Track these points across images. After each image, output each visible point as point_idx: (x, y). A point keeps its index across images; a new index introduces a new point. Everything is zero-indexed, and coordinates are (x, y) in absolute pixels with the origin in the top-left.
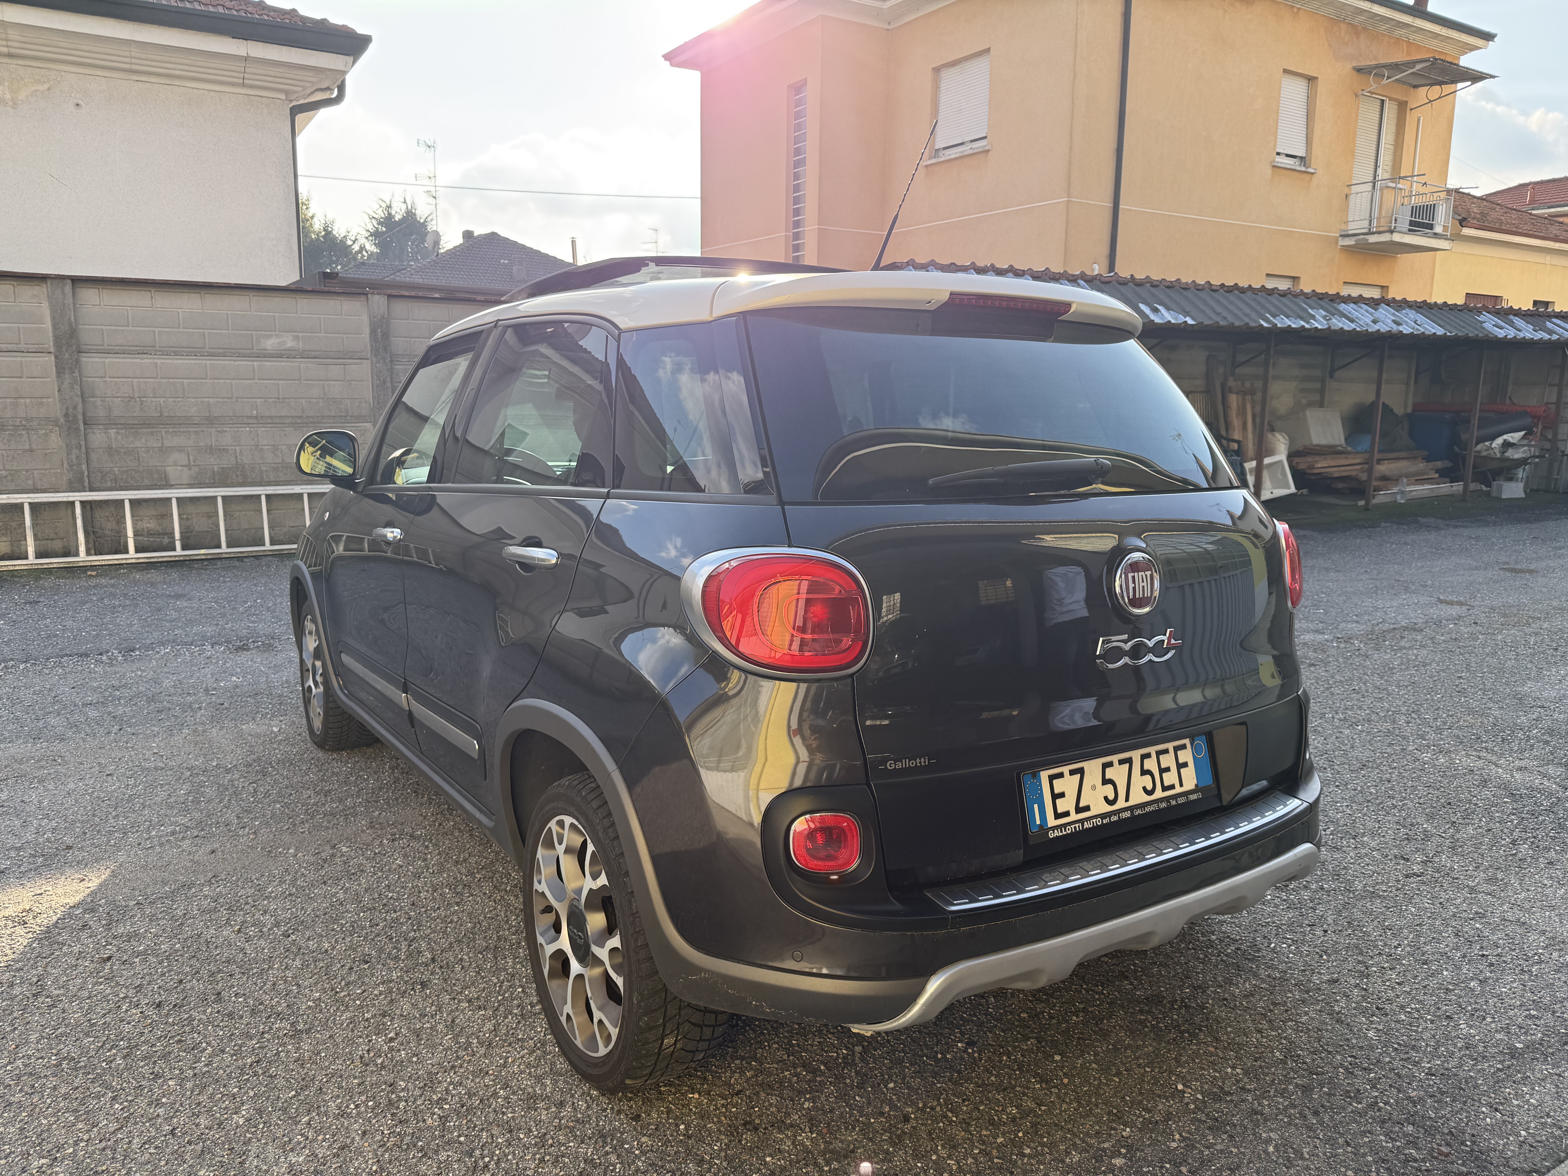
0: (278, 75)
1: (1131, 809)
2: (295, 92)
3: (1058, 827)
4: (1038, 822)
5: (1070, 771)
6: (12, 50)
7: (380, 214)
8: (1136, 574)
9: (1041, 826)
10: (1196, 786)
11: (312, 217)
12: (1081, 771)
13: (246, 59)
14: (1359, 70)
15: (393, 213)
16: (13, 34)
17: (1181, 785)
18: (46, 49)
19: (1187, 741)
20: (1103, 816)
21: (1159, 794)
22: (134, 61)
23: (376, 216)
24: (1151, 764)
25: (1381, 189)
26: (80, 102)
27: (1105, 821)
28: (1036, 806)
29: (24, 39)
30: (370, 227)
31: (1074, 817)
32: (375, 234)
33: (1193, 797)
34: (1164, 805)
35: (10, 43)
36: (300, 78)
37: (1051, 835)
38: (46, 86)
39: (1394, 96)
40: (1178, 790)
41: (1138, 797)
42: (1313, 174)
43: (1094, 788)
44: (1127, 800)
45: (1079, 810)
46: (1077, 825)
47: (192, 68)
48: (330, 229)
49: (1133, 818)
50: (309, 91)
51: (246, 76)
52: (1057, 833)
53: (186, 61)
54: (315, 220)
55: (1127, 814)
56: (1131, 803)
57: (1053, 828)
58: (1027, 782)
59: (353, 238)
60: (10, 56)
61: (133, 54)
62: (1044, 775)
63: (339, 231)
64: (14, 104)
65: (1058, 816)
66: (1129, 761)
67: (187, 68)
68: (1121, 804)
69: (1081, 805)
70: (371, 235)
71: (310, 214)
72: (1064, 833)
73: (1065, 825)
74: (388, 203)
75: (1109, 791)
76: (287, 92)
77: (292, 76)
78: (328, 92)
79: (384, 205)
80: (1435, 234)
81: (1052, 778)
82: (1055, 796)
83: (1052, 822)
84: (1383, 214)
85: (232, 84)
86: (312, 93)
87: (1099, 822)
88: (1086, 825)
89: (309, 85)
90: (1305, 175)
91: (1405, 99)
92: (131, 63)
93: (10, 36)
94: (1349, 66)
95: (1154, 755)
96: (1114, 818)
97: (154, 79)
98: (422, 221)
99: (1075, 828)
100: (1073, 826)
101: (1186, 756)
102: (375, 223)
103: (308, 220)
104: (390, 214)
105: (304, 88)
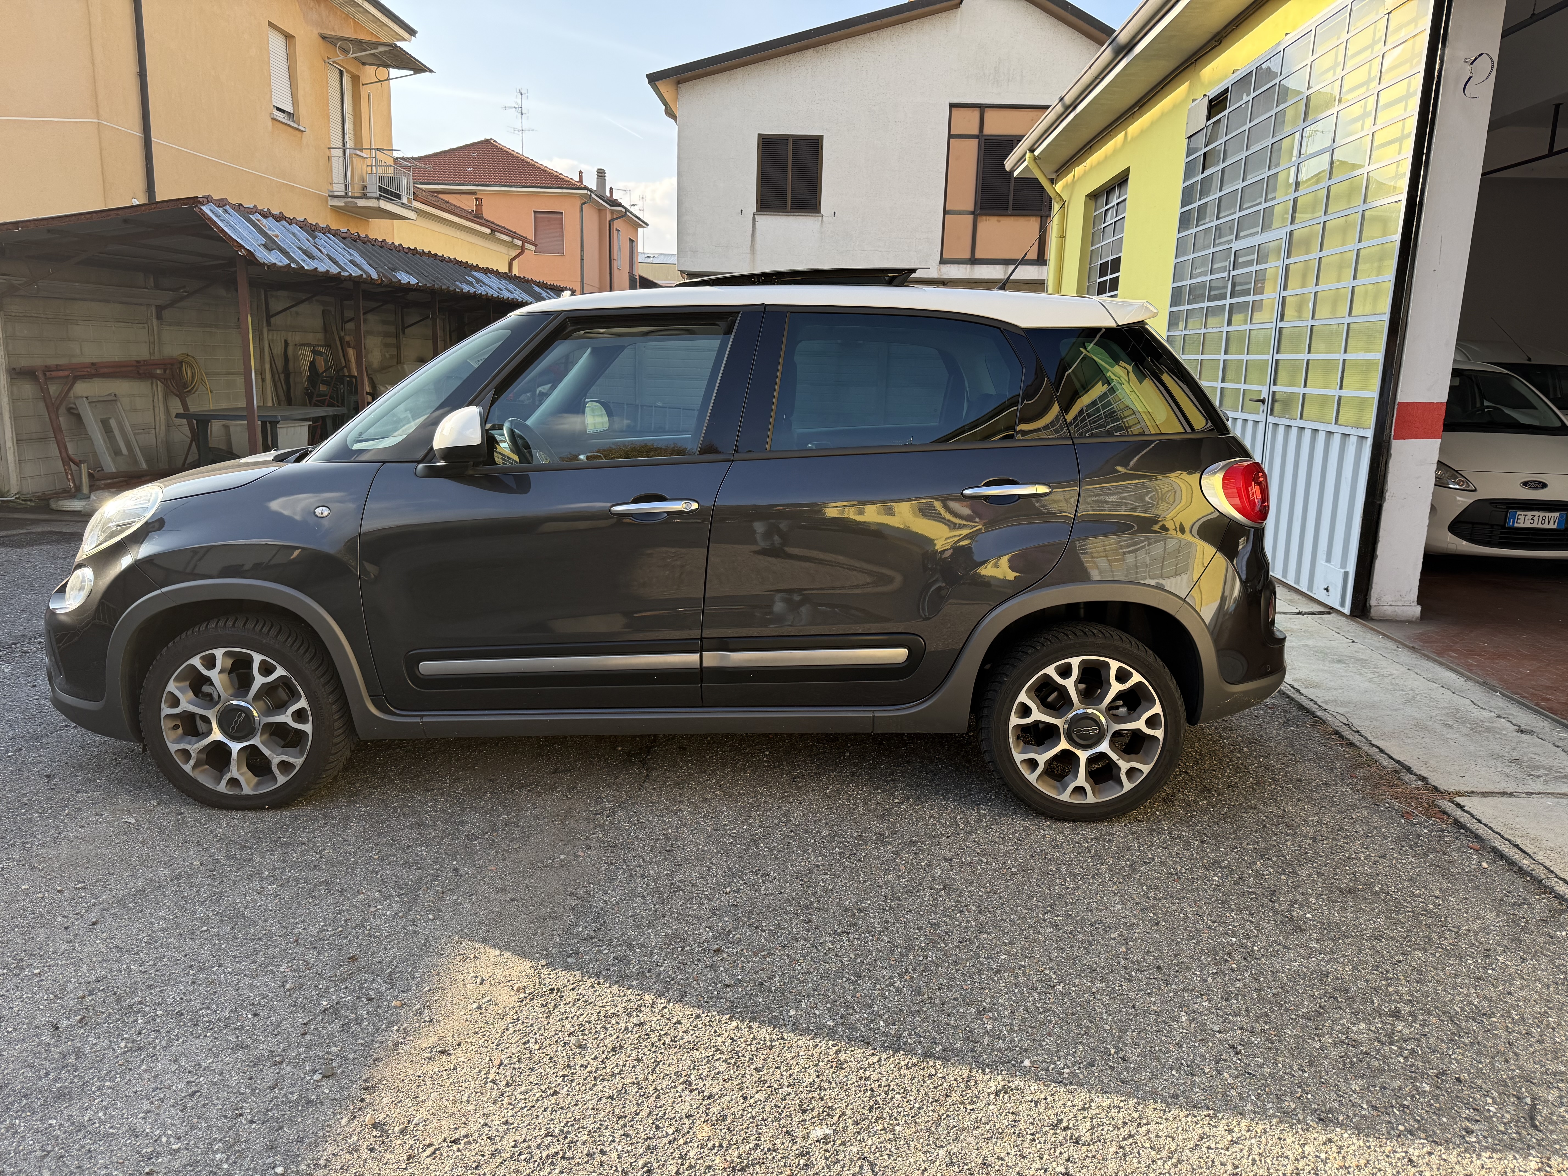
14: (324, 37)
25: (351, 158)
39: (350, 69)
42: (303, 131)
80: (403, 204)
84: (356, 181)
90: (297, 132)
91: (357, 73)
94: (316, 32)
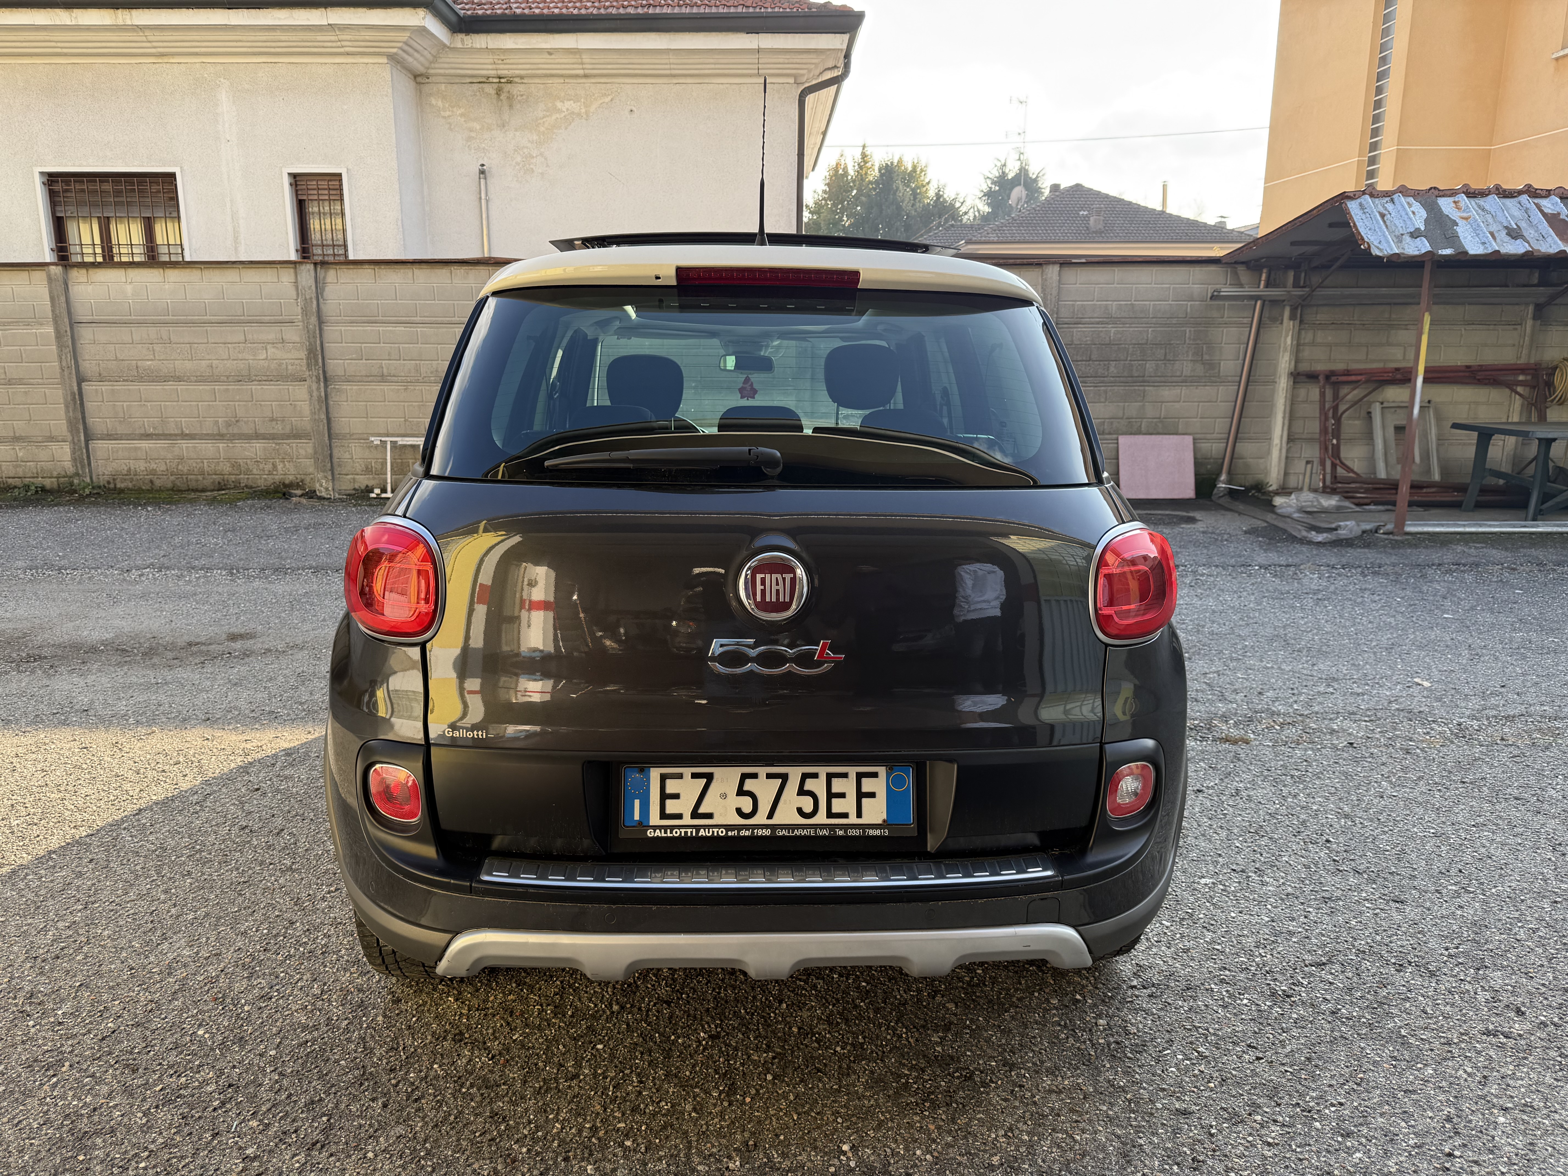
0: (786, 61)
1: (773, 827)
2: (803, 75)
3: (660, 827)
4: (637, 817)
5: (692, 774)
6: (587, 72)
7: (996, 173)
8: (768, 576)
9: (640, 823)
10: (884, 821)
11: (928, 183)
12: (709, 777)
13: (759, 50)
15: (1007, 171)
16: (586, 58)
17: (859, 815)
18: (609, 66)
19: (882, 771)
20: (729, 827)
21: (821, 818)
22: (672, 66)
23: (991, 176)
24: (818, 786)
26: (634, 109)
27: (730, 834)
28: (637, 803)
29: (594, 61)
30: (985, 188)
31: (687, 820)
32: (989, 194)
33: (872, 832)
34: (825, 832)
35: (584, 66)
36: (804, 61)
37: (650, 833)
38: (610, 98)
40: (853, 819)
41: (787, 815)
43: (724, 796)
44: (770, 816)
45: (695, 815)
46: (689, 831)
47: (717, 66)
48: (941, 193)
49: (772, 838)
50: (817, 72)
51: (760, 66)
52: (658, 833)
53: (712, 61)
54: (930, 185)
55: (767, 832)
56: (775, 821)
57: (655, 828)
58: (632, 777)
59: (961, 200)
60: (586, 76)
61: (671, 61)
62: (655, 774)
63: (949, 195)
64: (587, 116)
65: (664, 815)
66: (784, 778)
67: (713, 66)
68: (761, 818)
69: (701, 810)
70: (985, 195)
71: (927, 181)
72: (669, 835)
73: (672, 828)
74: (1003, 162)
75: (746, 804)
76: (795, 77)
77: (798, 61)
78: (836, 70)
79: (999, 164)
81: (663, 778)
82: (664, 796)
83: (655, 819)
85: (750, 76)
86: (821, 73)
87: (722, 832)
88: (702, 833)
89: (813, 66)
92: (670, 69)
93: (585, 61)
95: (823, 778)
96: (745, 833)
97: (689, 80)
98: (1034, 177)
99: (686, 833)
100: (683, 831)
101: (878, 785)
102: (989, 182)
103: (924, 186)
104: (1003, 173)
105: (810, 71)
